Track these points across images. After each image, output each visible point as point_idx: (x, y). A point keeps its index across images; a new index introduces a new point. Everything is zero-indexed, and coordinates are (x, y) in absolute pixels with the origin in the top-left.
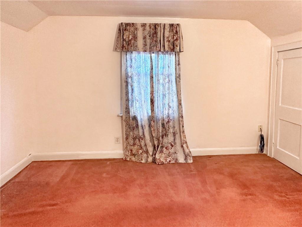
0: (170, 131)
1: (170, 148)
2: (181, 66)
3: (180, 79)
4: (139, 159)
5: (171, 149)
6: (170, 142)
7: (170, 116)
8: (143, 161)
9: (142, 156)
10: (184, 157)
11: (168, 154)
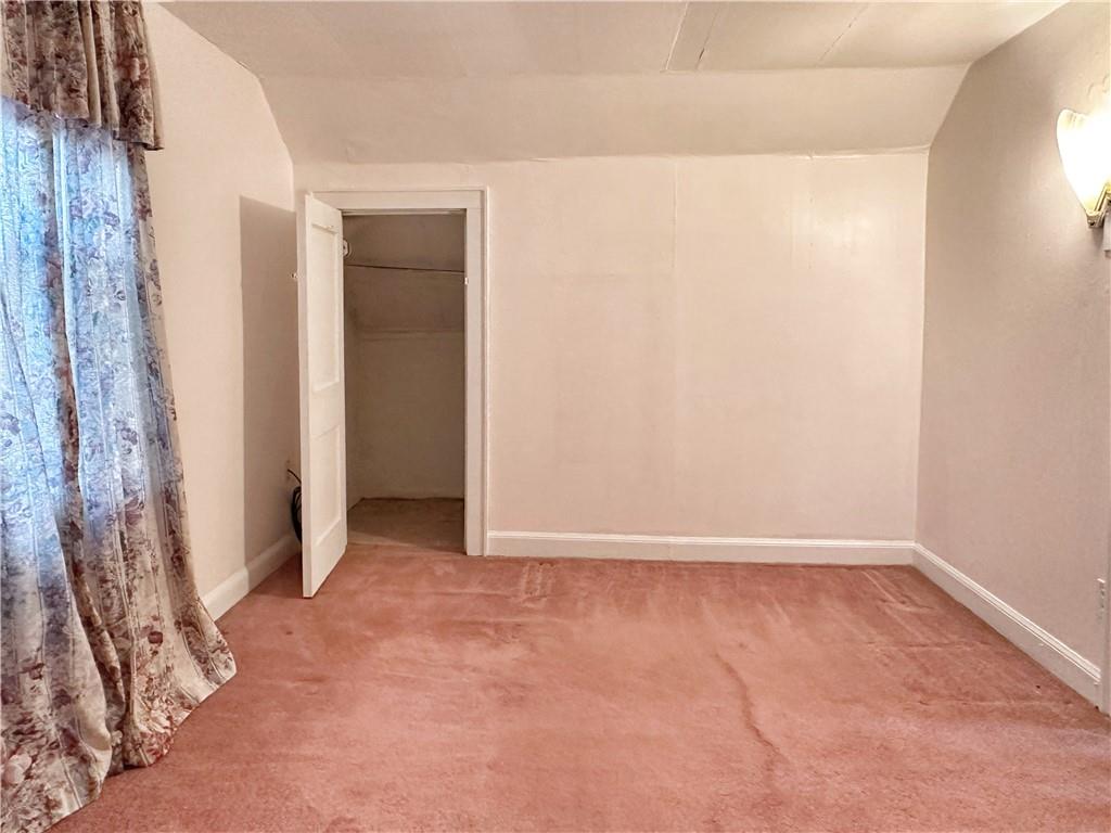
0: (138, 566)
1: (149, 654)
2: (155, 219)
3: (160, 289)
4: (26, 812)
5: (155, 659)
6: (143, 624)
7: (137, 487)
8: (65, 804)
9: (39, 782)
10: (199, 668)
11: (147, 690)
